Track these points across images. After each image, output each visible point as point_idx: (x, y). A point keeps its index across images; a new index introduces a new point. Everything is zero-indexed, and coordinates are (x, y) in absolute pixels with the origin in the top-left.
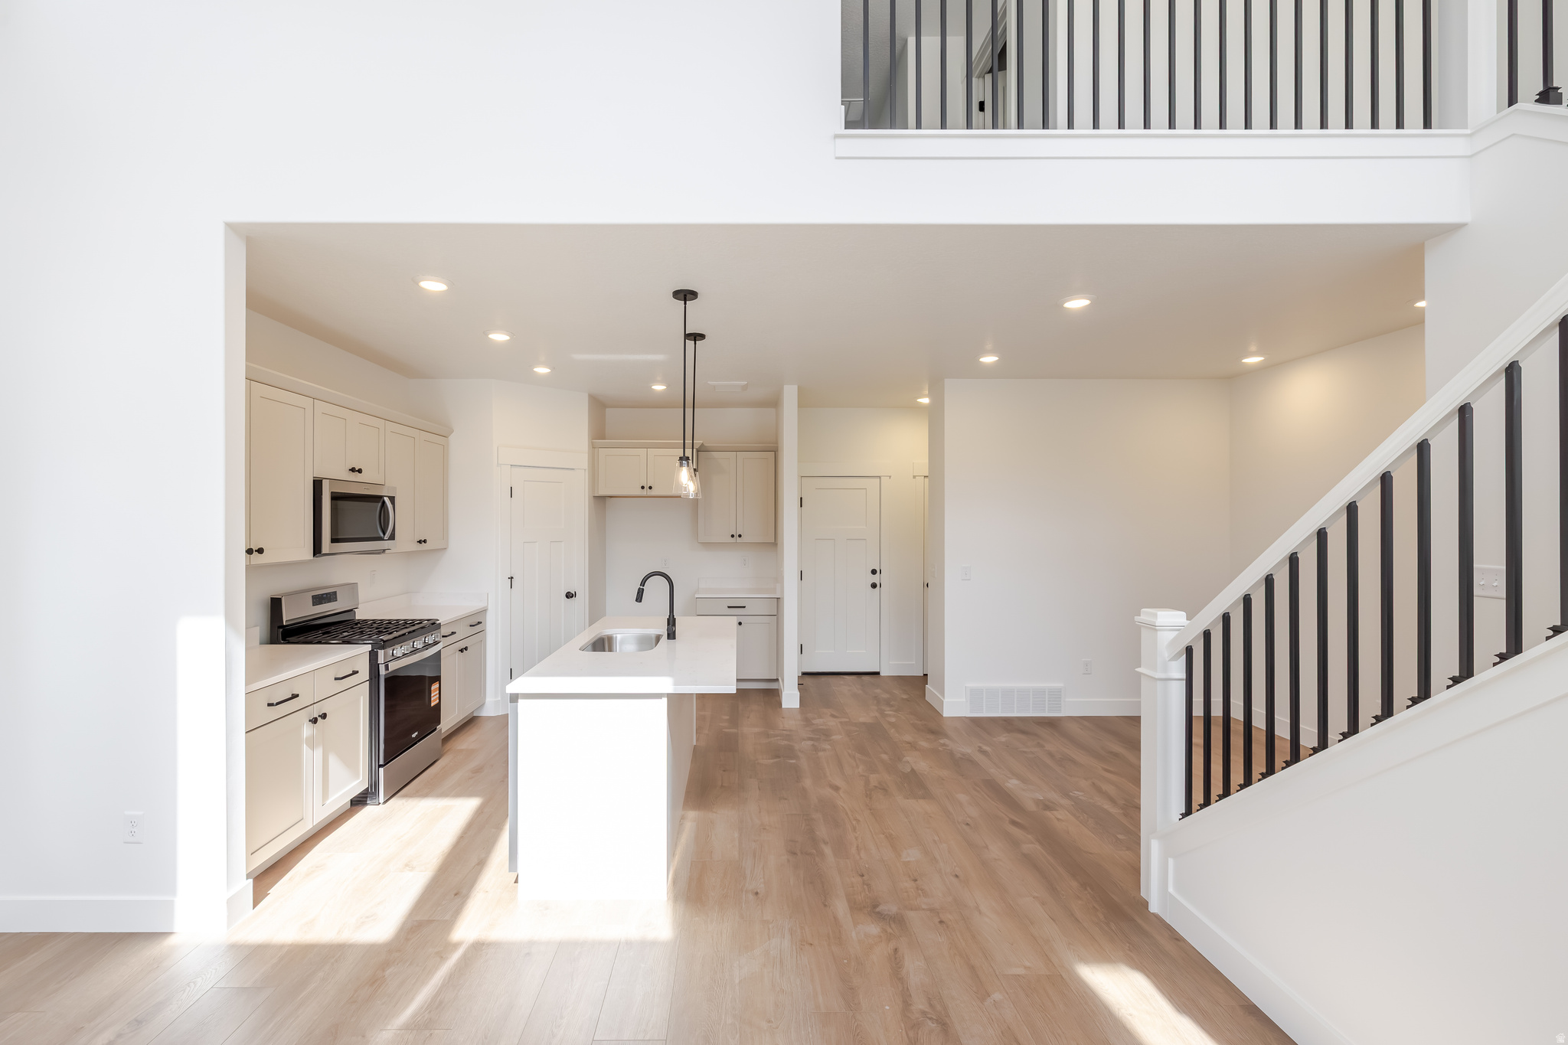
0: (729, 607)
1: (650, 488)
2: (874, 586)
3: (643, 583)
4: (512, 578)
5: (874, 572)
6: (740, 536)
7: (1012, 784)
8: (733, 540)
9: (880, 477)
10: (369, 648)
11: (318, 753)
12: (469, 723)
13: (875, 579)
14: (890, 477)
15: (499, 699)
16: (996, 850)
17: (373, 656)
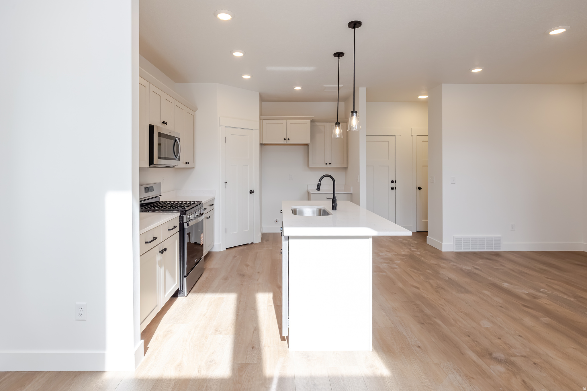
0: (327, 198)
1: (289, 139)
2: (392, 188)
3: (320, 181)
4: (226, 183)
5: (392, 182)
6: (330, 164)
7: (505, 285)
8: (326, 166)
9: (395, 136)
10: (179, 214)
11: (162, 269)
12: (209, 254)
13: (393, 185)
14: (400, 135)
15: (221, 243)
16: (528, 321)
17: (181, 219)
